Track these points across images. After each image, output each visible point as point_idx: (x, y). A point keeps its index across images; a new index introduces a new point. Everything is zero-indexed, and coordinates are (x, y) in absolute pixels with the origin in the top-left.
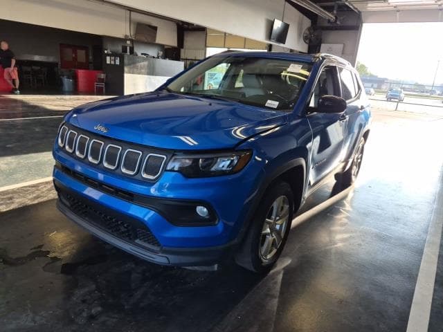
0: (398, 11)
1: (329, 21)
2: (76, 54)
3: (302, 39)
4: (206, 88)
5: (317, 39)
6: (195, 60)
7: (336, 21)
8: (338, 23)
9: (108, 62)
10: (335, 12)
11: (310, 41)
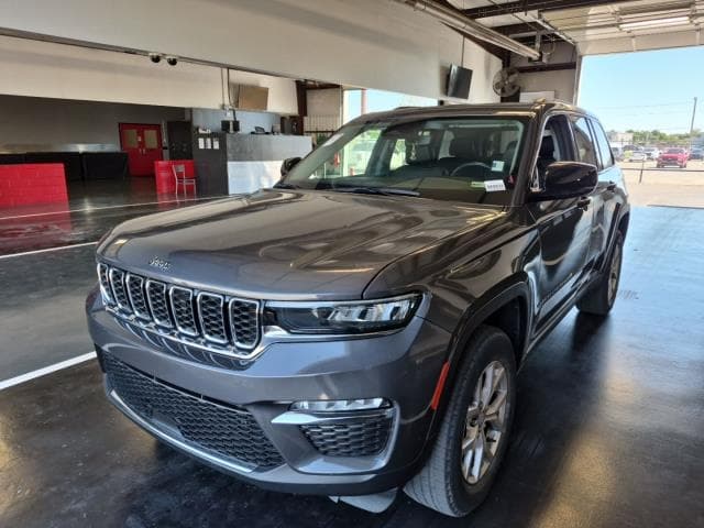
0: (633, 37)
1: (530, 59)
2: (143, 137)
3: (491, 87)
4: (346, 173)
5: (513, 87)
6: (327, 132)
7: (540, 59)
8: (544, 60)
9: (201, 146)
10: (538, 45)
11: (503, 91)
